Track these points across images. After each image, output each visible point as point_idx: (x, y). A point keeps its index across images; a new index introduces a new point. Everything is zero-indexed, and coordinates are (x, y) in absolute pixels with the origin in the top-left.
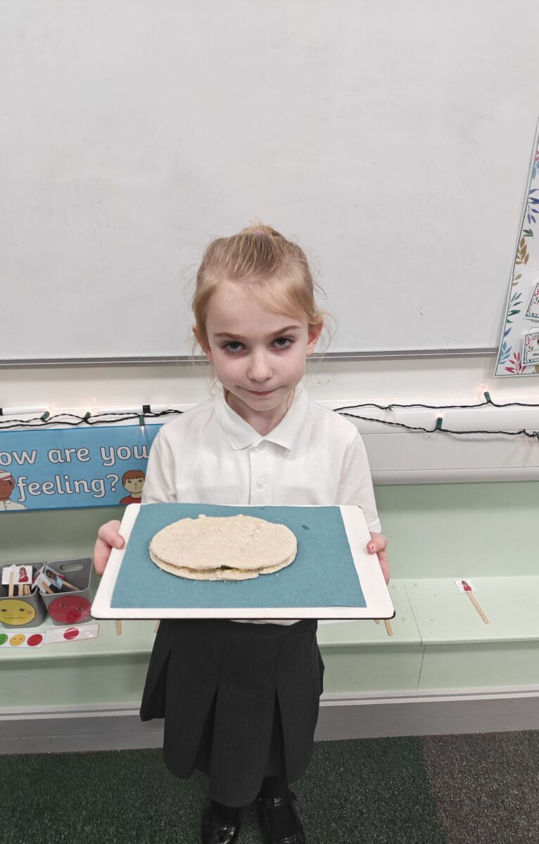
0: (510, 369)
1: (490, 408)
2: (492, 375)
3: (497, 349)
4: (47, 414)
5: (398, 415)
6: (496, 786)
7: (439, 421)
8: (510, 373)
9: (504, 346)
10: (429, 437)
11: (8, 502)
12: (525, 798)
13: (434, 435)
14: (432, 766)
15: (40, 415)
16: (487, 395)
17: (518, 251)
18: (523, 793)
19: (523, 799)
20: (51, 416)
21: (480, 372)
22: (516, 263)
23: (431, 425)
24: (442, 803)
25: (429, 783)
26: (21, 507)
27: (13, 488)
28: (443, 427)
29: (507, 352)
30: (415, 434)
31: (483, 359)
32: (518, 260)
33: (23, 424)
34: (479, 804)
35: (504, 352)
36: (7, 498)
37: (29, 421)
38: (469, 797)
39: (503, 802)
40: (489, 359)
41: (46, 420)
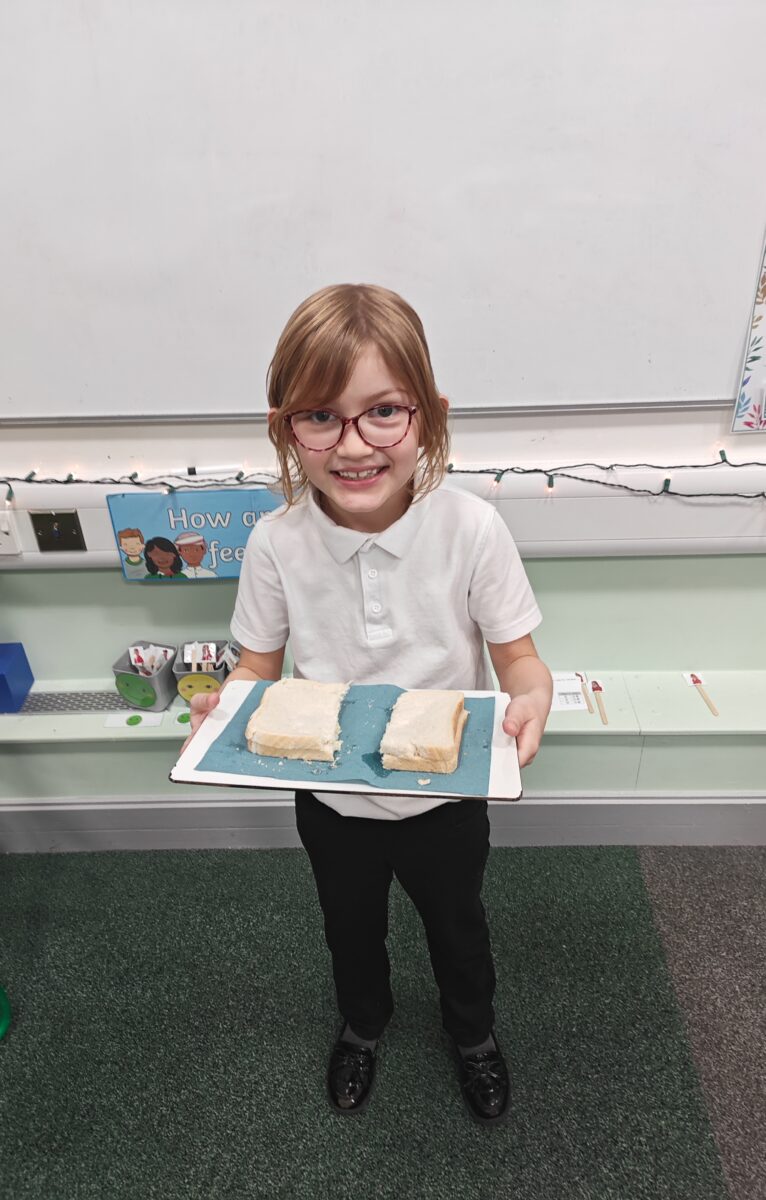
0: (749, 424)
1: (725, 468)
2: (729, 431)
3: (734, 401)
4: (241, 474)
5: (621, 476)
6: (722, 897)
7: (667, 482)
8: (749, 428)
9: (743, 397)
10: (655, 501)
11: (198, 568)
12: (754, 910)
13: (660, 499)
14: (649, 874)
15: (235, 475)
16: (722, 453)
17: (758, 290)
18: (753, 904)
19: (752, 910)
20: (245, 476)
21: (717, 428)
22: (756, 303)
23: (658, 487)
24: (660, 909)
25: (646, 890)
26: (211, 575)
27: (205, 553)
28: (671, 489)
29: (746, 404)
30: (639, 498)
31: (719, 412)
32: (758, 300)
33: (217, 483)
34: (702, 913)
35: (743, 404)
36: (198, 564)
37: (224, 480)
38: (692, 907)
39: (729, 912)
40: (726, 413)
41: (242, 479)
